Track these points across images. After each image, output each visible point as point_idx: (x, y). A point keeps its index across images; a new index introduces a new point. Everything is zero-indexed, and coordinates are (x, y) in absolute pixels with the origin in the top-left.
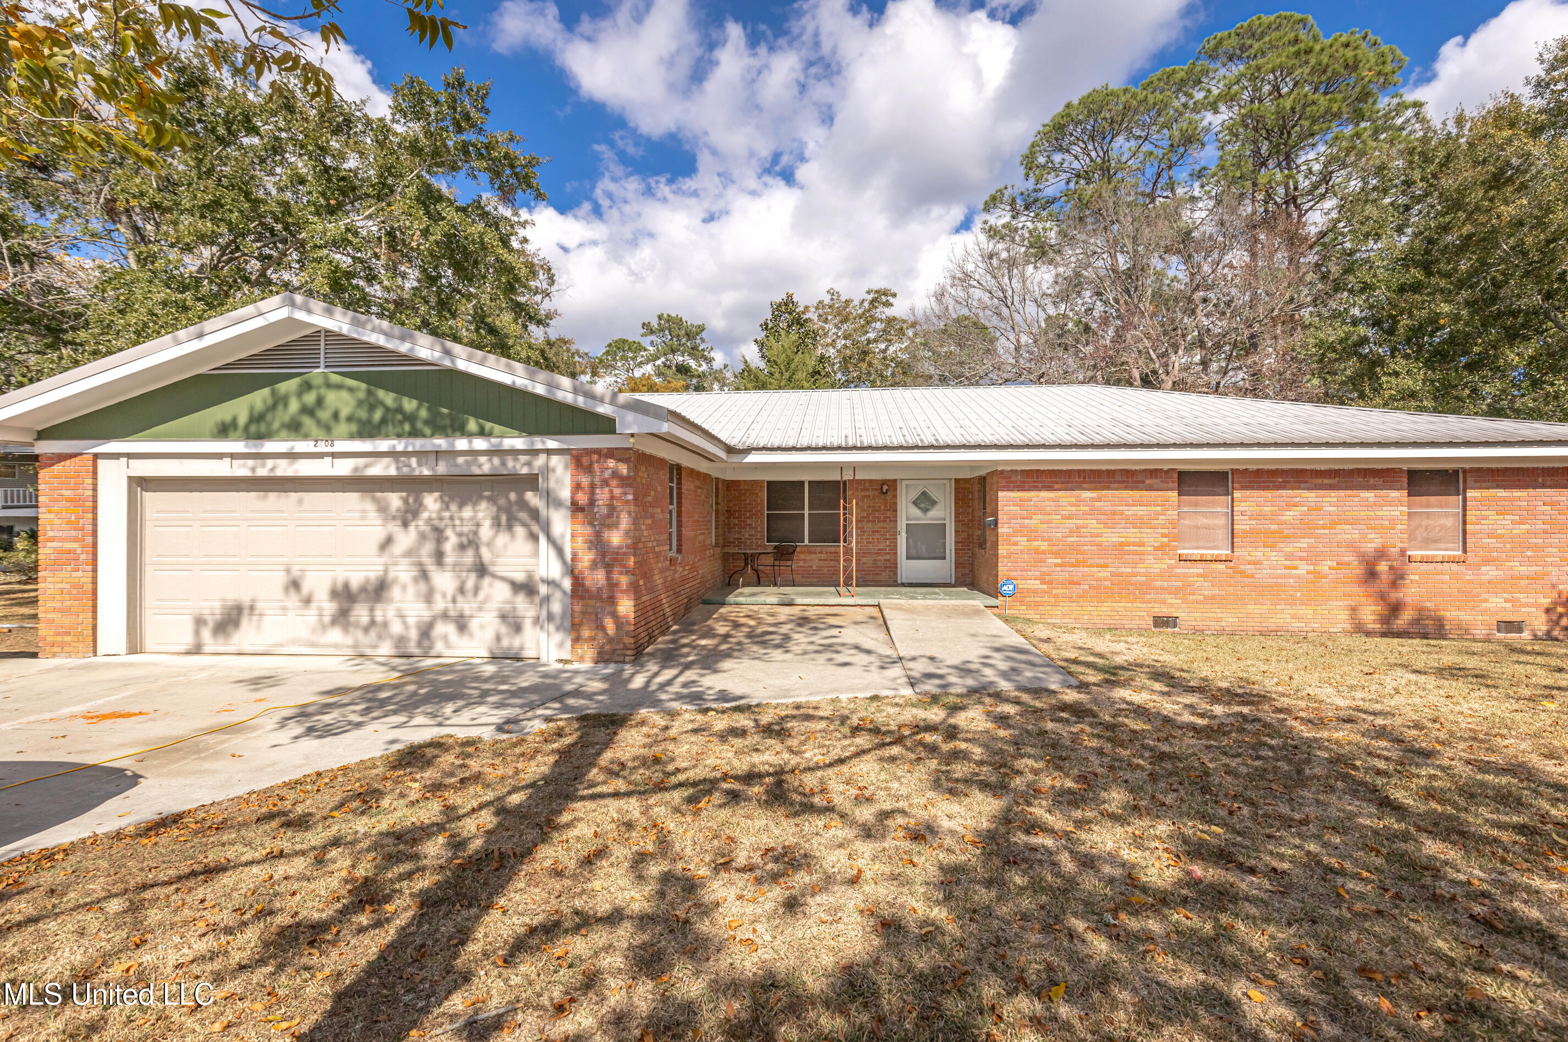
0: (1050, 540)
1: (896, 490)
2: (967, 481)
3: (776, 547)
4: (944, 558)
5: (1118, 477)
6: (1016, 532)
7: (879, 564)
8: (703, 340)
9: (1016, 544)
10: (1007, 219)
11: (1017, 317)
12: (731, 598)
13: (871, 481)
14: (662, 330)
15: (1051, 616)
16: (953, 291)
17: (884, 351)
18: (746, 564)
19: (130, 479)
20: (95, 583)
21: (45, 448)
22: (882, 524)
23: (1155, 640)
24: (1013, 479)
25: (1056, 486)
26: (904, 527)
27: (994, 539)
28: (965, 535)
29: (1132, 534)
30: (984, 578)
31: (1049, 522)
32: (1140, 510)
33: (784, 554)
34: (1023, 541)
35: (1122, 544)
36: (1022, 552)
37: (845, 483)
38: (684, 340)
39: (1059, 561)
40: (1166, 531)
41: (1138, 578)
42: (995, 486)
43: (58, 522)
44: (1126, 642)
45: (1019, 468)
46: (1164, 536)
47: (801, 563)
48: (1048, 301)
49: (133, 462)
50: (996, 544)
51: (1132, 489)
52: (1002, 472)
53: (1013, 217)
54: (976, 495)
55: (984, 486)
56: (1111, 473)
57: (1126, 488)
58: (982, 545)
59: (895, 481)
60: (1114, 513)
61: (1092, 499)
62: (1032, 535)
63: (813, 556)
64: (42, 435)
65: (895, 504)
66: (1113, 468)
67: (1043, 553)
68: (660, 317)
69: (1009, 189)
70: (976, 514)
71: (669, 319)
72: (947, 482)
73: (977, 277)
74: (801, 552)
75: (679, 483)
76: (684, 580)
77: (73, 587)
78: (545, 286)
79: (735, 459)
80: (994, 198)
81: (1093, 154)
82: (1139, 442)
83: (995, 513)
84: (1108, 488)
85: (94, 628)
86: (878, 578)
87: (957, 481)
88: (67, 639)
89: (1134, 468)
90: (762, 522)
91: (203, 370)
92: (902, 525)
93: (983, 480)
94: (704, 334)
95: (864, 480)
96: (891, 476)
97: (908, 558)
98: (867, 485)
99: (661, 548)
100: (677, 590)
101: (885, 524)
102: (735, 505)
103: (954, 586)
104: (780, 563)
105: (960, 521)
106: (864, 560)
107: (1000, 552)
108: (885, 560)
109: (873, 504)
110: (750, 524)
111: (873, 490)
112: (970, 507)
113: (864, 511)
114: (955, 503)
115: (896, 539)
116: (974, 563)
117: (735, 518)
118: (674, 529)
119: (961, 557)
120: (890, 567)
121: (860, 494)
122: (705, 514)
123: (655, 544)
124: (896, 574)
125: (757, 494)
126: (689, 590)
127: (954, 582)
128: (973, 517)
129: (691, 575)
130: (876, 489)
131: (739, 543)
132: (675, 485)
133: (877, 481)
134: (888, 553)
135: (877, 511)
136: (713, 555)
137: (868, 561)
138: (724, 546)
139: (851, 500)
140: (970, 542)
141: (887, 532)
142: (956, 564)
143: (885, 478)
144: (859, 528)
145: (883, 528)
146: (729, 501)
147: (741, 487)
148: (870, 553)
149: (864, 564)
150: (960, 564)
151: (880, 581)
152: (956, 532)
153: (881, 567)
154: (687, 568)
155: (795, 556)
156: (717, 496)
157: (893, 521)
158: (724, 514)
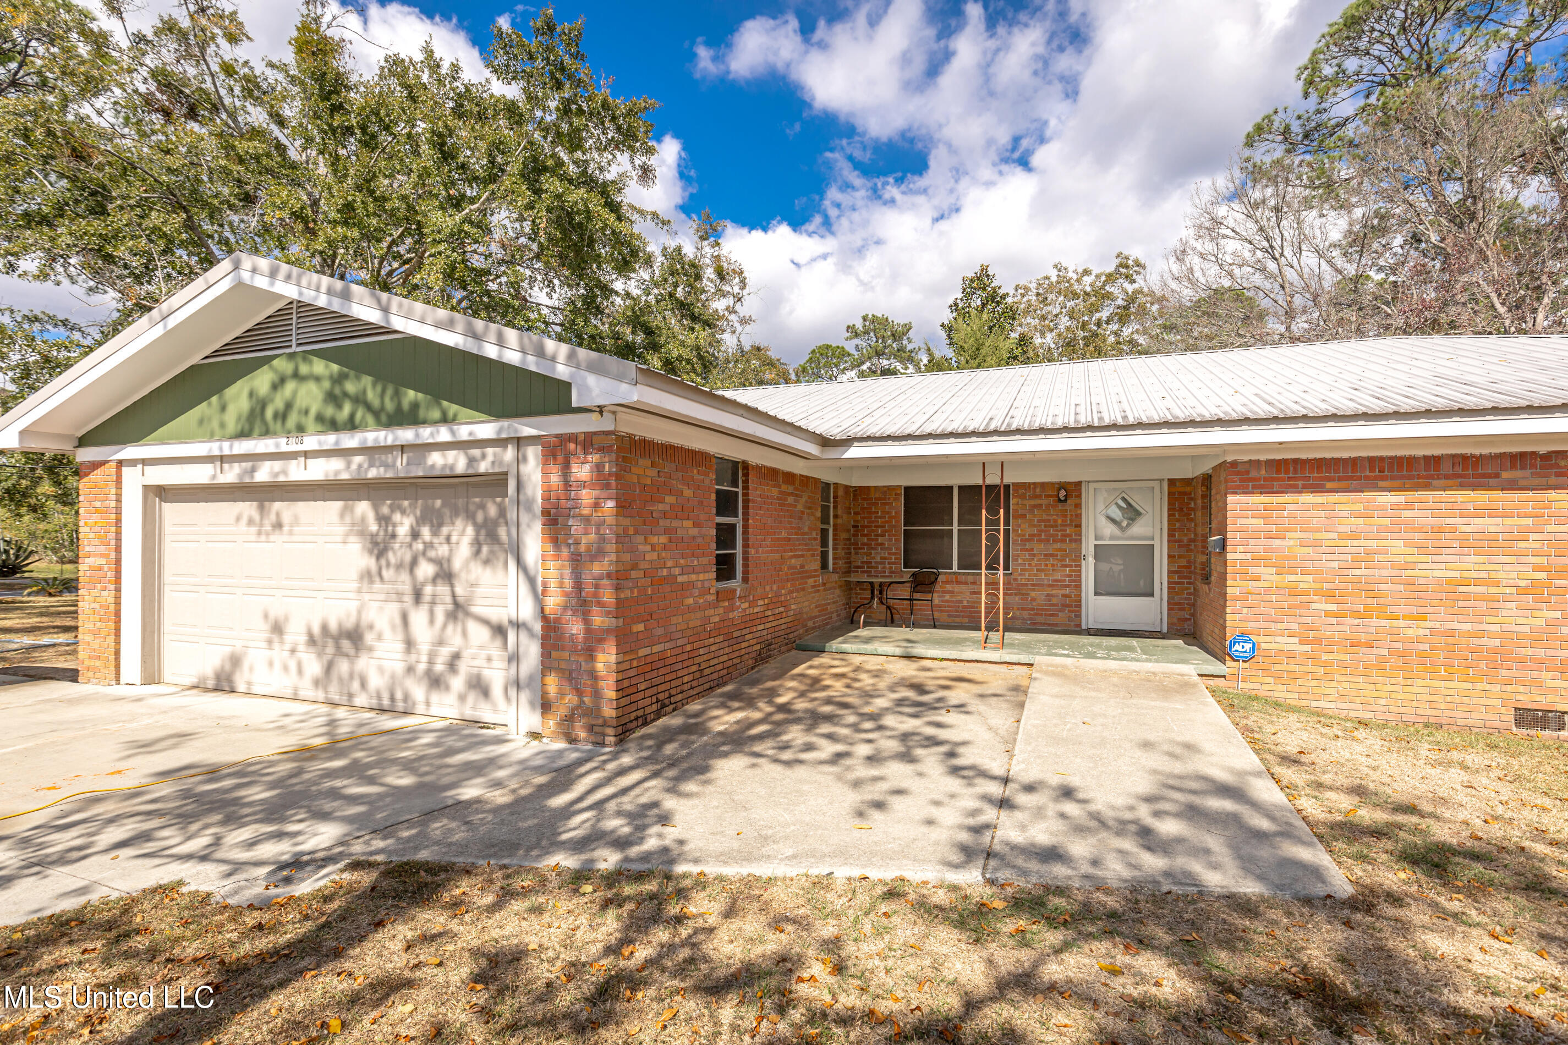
0: (1316, 573)
1: (1079, 496)
2: (1187, 482)
3: (914, 575)
4: (1152, 595)
5: (1446, 468)
6: (1256, 560)
7: (1054, 601)
8: (910, 341)
9: (1257, 578)
10: (1279, 153)
11: (1290, 275)
12: (835, 645)
13: (1043, 485)
14: (866, 332)
15: (1318, 697)
16: (1199, 246)
17: (1116, 334)
18: (872, 598)
19: (145, 487)
20: (118, 603)
21: (85, 455)
22: (1058, 545)
23: (1523, 764)
24: (1253, 474)
25: (1329, 485)
26: (1092, 549)
27: (1220, 569)
28: (1183, 562)
29: (1474, 565)
30: (1208, 628)
31: (1316, 544)
32: (1490, 524)
33: (924, 583)
34: (1269, 574)
35: (1451, 582)
36: (1268, 591)
37: (1007, 487)
38: (889, 342)
39: (1333, 607)
40: (1544, 560)
41: (1485, 641)
42: (1223, 487)
43: (92, 536)
44: (1464, 767)
45: (1263, 457)
46: (1538, 568)
47: (947, 597)
48: (1336, 253)
49: (148, 469)
50: (1223, 577)
51: (1474, 487)
52: (1234, 464)
53: (1288, 151)
54: (1198, 502)
55: (1209, 488)
56: (1433, 462)
57: (1462, 486)
58: (1206, 578)
59: (1080, 484)
60: (1439, 529)
61: (1396, 506)
62: (1285, 564)
63: (963, 587)
64: (83, 442)
65: (1079, 516)
66: (1437, 452)
67: (1306, 593)
68: (865, 318)
69: (1281, 114)
70: (1199, 530)
71: (874, 319)
72: (1156, 485)
73: (1231, 225)
74: (947, 582)
75: (746, 488)
76: (750, 621)
77: (101, 607)
78: (736, 290)
79: (832, 453)
80: (1259, 129)
81: (1406, 52)
82: (1489, 405)
83: (1223, 531)
84: (1427, 487)
85: (117, 653)
86: (1053, 620)
87: (1172, 482)
88: (98, 663)
89: (1477, 451)
90: (898, 540)
91: (196, 359)
92: (1088, 546)
93: (1207, 480)
94: (911, 334)
95: (1034, 484)
96: (1071, 477)
97: (1096, 594)
98: (1038, 490)
99: (694, 577)
100: (735, 635)
101: (1064, 546)
102: (863, 518)
103: (1163, 637)
104: (917, 596)
105: (1176, 541)
106: (1033, 594)
107: (1229, 590)
108: (1063, 596)
109: (1045, 517)
110: (882, 544)
111: (1048, 496)
112: (1192, 520)
113: (1034, 526)
114: (1169, 515)
115: (1080, 566)
116: (1194, 605)
117: (863, 535)
118: (739, 551)
119: (1177, 594)
120: (1070, 606)
121: (1029, 503)
122: (806, 530)
123: (677, 571)
124: (1080, 616)
125: (890, 504)
126: (765, 632)
127: (1165, 630)
128: (1196, 535)
129: (769, 613)
130: (1051, 496)
131: (868, 567)
132: (740, 490)
133: (1053, 484)
134: (1068, 586)
135: (1052, 526)
136: (824, 584)
137: (1038, 596)
138: (848, 572)
139: (1015, 511)
140: (1191, 572)
141: (1067, 556)
142: (1169, 603)
143: (1063, 480)
144: (1027, 550)
145: (1060, 550)
146: (856, 513)
147: (872, 496)
148: (1042, 585)
149: (1033, 599)
150: (1175, 604)
151: (1056, 625)
152: (1170, 556)
153: (1057, 605)
154: (761, 603)
155: (938, 587)
156: (835, 507)
157: (1076, 541)
158: (849, 531)
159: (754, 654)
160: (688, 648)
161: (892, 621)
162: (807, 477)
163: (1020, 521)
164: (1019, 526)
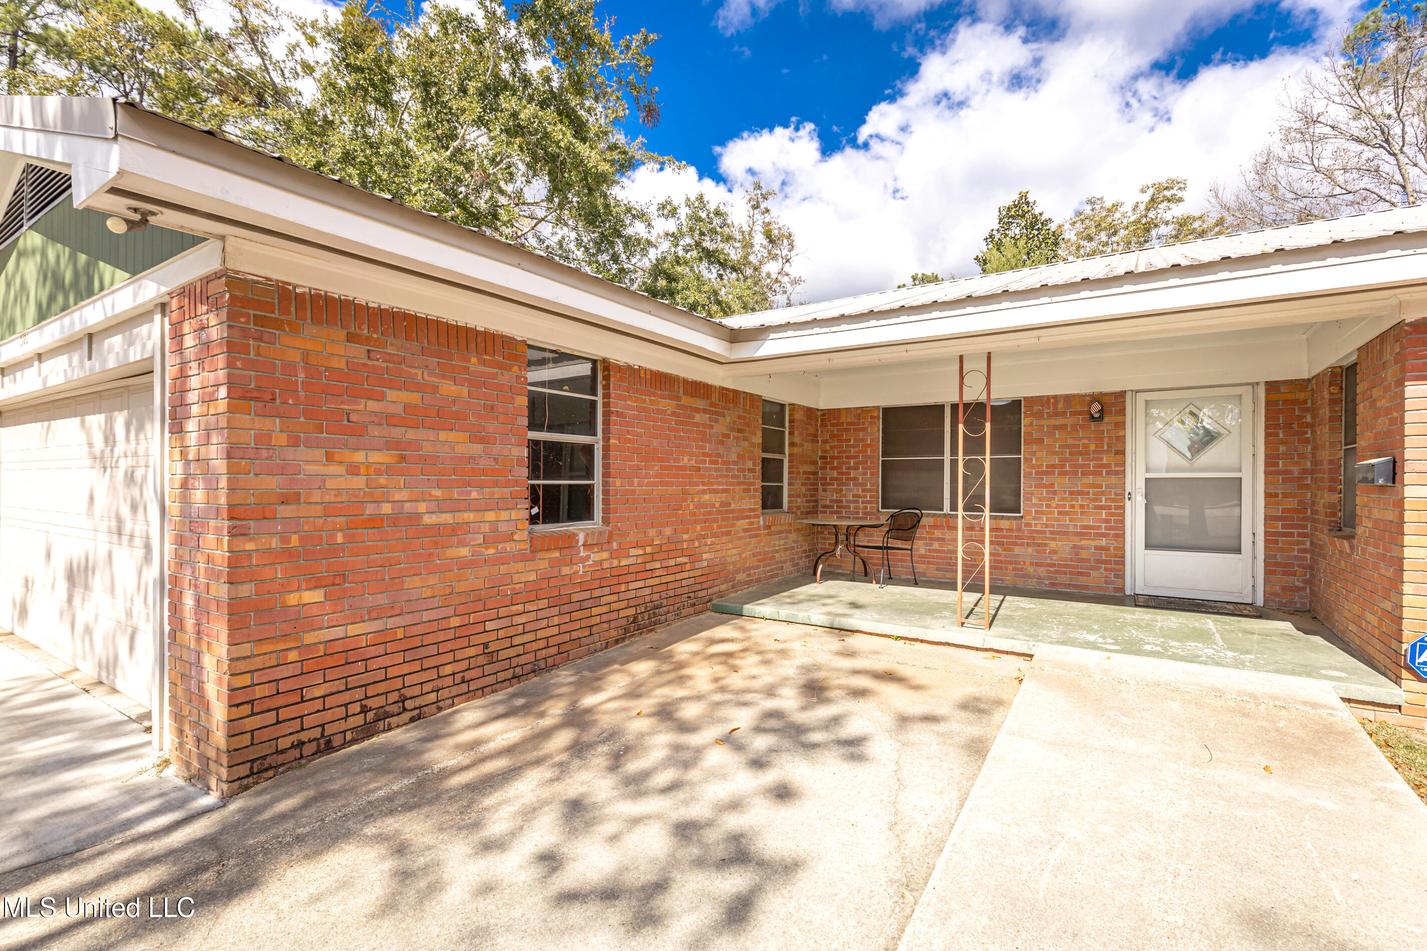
1: (1122, 412)
2: (1300, 385)
3: (893, 516)
4: (1238, 550)
7: (1084, 554)
13: (1068, 398)
18: (836, 544)
22: (1090, 479)
26: (1141, 485)
27: (1384, 514)
28: (1292, 503)
33: (903, 527)
37: (1017, 403)
42: (1391, 374)
47: (936, 546)
50: (1391, 529)
54: (1325, 412)
55: (1349, 390)
59: (1123, 394)
65: (1122, 439)
70: (1327, 453)
72: (1246, 392)
74: (935, 527)
75: (606, 396)
76: (612, 577)
79: (745, 351)
83: (1391, 448)
86: (1082, 581)
87: (1272, 387)
90: (874, 474)
92: (1136, 480)
93: (1344, 375)
95: (1055, 397)
96: (1109, 384)
97: (1148, 546)
98: (1060, 405)
99: (469, 516)
100: (575, 598)
101: (1098, 479)
102: (832, 447)
103: (1260, 614)
104: (893, 543)
105: (1279, 473)
106: (1053, 545)
107: (1407, 552)
108: (1096, 548)
109: (1070, 441)
110: (855, 479)
111: (1073, 414)
112: (1307, 441)
113: (1055, 453)
114: (1267, 435)
115: (1123, 508)
116: (1311, 568)
117: (833, 468)
118: (597, 481)
119: (1281, 550)
120: (1109, 562)
121: (1046, 423)
122: (734, 457)
123: (422, 507)
124: (1123, 577)
125: (865, 429)
126: (647, 591)
127: (1260, 602)
128: (1315, 463)
129: (657, 565)
130: (1080, 413)
131: (838, 508)
132: (599, 399)
133: (1082, 396)
134: (1103, 535)
135: (1080, 453)
136: (768, 527)
137: (1062, 547)
138: (813, 512)
139: (1029, 434)
140: (1305, 519)
141: (1103, 493)
142: (1266, 564)
143: (1097, 390)
144: (1045, 486)
145: (1093, 486)
146: (825, 442)
147: (843, 420)
148: (1066, 533)
149: (1054, 552)
150: (1277, 564)
151: (1086, 587)
152: (1268, 495)
153: (1088, 560)
154: (633, 552)
155: (919, 533)
156: (791, 433)
157: (1116, 473)
158: (814, 463)
159: (623, 622)
160: (455, 622)
161: (866, 574)
162: (735, 392)
163: (1034, 448)
164: (1034, 454)
